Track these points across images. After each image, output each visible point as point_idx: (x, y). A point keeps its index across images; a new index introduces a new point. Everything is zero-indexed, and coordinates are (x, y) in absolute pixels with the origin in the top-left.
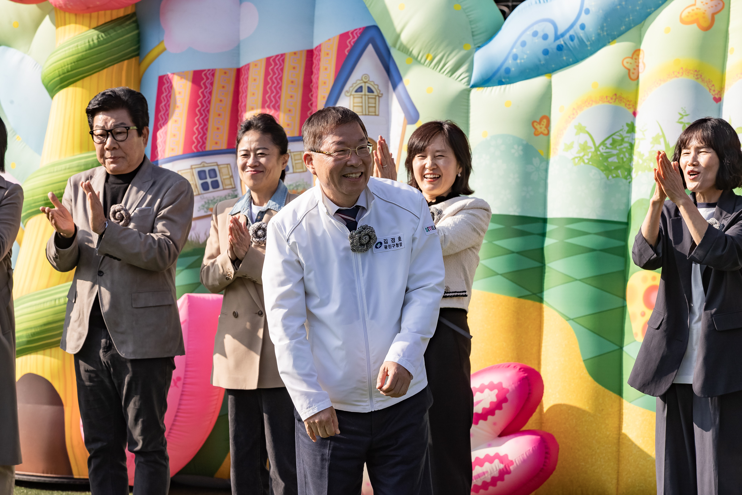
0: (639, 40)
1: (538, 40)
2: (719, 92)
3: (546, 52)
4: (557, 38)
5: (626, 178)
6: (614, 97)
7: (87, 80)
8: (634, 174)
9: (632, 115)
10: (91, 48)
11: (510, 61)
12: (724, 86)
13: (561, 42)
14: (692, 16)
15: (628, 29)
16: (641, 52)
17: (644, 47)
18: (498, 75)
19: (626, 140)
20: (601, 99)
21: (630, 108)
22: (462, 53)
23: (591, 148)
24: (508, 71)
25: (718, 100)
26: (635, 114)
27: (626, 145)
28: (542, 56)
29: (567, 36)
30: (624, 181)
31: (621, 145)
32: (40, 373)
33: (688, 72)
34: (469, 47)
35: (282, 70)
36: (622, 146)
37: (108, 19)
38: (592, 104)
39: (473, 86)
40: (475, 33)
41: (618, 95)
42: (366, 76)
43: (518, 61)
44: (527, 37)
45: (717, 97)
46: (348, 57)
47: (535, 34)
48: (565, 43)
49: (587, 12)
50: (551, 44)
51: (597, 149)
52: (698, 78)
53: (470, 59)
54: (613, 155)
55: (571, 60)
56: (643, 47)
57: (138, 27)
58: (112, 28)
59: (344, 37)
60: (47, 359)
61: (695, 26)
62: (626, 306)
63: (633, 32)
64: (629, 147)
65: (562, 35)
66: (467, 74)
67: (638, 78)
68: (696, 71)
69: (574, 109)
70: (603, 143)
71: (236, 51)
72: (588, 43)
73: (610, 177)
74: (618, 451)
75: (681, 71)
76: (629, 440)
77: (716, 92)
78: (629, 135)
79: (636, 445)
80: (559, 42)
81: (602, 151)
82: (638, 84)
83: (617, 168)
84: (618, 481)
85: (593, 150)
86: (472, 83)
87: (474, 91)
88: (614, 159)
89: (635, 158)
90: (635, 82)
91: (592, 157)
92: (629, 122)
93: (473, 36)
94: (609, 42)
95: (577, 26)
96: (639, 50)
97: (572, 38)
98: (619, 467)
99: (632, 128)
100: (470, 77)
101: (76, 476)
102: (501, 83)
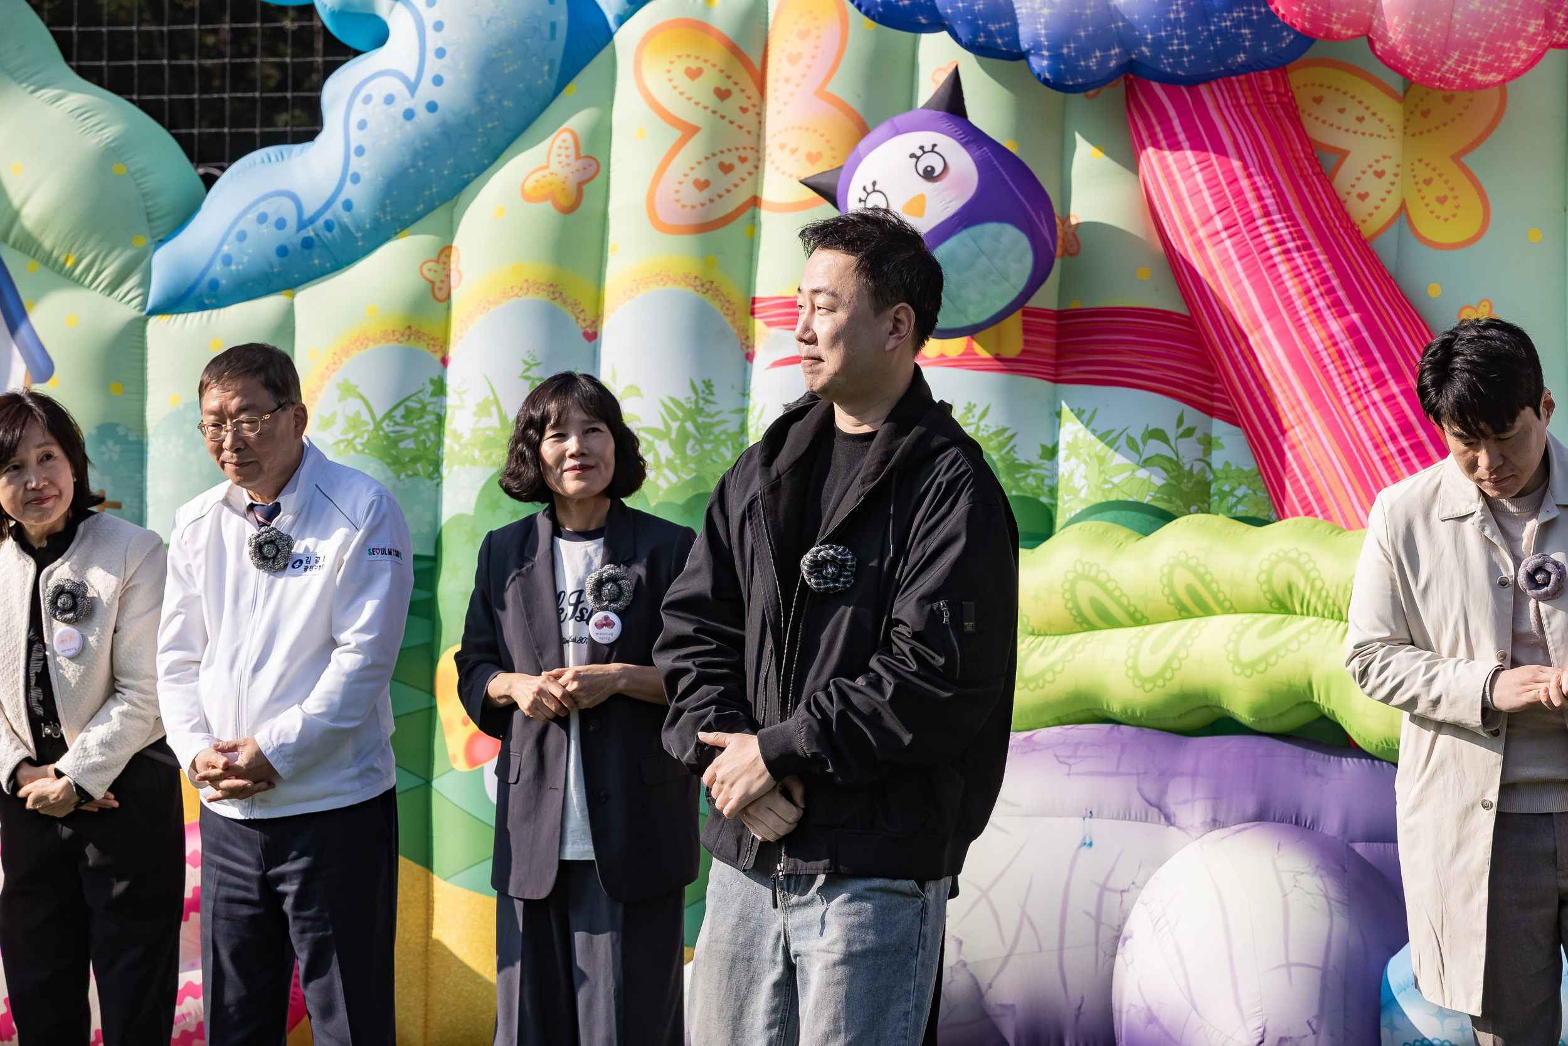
0: (450, 232)
1: (268, 229)
2: (594, 322)
3: (282, 251)
4: (302, 225)
5: (430, 477)
6: (407, 333)
8: (445, 471)
9: (440, 365)
11: (218, 268)
12: (602, 311)
13: (309, 232)
14: (543, 187)
15: (430, 209)
16: (453, 251)
17: (460, 241)
18: (197, 291)
19: (430, 408)
20: (384, 335)
21: (436, 352)
22: (128, 253)
23: (368, 424)
24: (214, 285)
25: (592, 336)
26: (444, 362)
27: (430, 418)
28: (275, 259)
29: (320, 222)
30: (428, 482)
31: (421, 417)
33: (537, 286)
34: (142, 241)
36: (423, 421)
38: (367, 345)
39: (153, 312)
40: (153, 216)
41: (413, 329)
43: (233, 267)
44: (248, 223)
45: (590, 331)
47: (262, 218)
48: (317, 235)
49: (356, 178)
50: (291, 235)
51: (378, 426)
52: (555, 299)
53: (144, 265)
54: (407, 437)
55: (328, 265)
56: (457, 242)
61: (548, 205)
62: (436, 706)
63: (437, 216)
64: (436, 422)
65: (312, 221)
66: (139, 291)
67: (449, 296)
68: (551, 285)
69: (335, 353)
70: (389, 415)
72: (359, 235)
73: (403, 476)
74: (426, 968)
75: (525, 286)
76: (444, 948)
77: (588, 323)
78: (434, 399)
79: (456, 957)
80: (304, 233)
81: (388, 429)
82: (449, 308)
83: (415, 460)
84: (426, 1020)
85: (371, 427)
86: (149, 306)
87: (154, 321)
88: (408, 444)
89: (448, 441)
90: (444, 305)
91: (369, 439)
92: (436, 377)
93: (149, 221)
94: (396, 233)
95: (338, 205)
96: (450, 247)
97: (329, 226)
98: (427, 996)
99: (440, 388)
100: (146, 295)
102: (202, 307)
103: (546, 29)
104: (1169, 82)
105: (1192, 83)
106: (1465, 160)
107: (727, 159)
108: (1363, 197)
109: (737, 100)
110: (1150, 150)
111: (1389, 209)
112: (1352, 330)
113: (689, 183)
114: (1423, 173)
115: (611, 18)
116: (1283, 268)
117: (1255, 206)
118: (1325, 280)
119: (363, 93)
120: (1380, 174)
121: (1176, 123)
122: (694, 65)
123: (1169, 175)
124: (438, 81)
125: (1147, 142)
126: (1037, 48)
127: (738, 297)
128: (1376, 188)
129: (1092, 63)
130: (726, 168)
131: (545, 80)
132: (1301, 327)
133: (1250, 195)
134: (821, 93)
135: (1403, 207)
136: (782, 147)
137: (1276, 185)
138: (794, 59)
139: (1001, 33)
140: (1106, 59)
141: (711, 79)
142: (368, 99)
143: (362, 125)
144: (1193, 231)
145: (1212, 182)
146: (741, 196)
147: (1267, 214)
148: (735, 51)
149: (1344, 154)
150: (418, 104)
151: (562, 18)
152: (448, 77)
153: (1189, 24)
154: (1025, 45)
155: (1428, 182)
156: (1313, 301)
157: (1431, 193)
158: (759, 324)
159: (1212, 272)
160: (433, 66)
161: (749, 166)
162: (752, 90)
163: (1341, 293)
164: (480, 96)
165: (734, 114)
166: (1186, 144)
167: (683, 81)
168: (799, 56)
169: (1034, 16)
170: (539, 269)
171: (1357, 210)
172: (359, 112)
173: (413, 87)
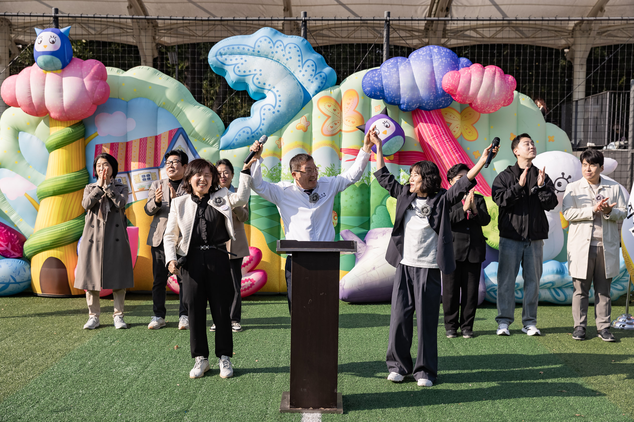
0: (281, 135)
1: (245, 134)
3: (248, 138)
4: (252, 133)
6: (275, 154)
7: (67, 146)
10: (69, 134)
11: (235, 141)
12: (312, 151)
14: (300, 127)
15: (277, 131)
16: (282, 139)
18: (230, 146)
20: (269, 154)
21: (279, 158)
22: (215, 138)
24: (234, 144)
26: (281, 160)
28: (246, 139)
29: (256, 133)
31: (277, 170)
32: (56, 257)
33: (300, 146)
34: (218, 136)
35: (146, 143)
37: (74, 123)
38: (266, 157)
39: (220, 150)
40: (220, 131)
42: (180, 146)
43: (238, 141)
44: (241, 133)
46: (173, 139)
47: (244, 132)
49: (263, 125)
51: (269, 172)
52: (303, 148)
53: (219, 140)
54: (274, 174)
56: (283, 137)
57: (84, 127)
58: (77, 127)
59: (171, 132)
60: (59, 252)
61: (301, 130)
63: (279, 132)
64: (279, 171)
65: (254, 132)
67: (281, 147)
68: (303, 146)
70: (271, 170)
71: (126, 136)
74: (279, 274)
75: (298, 145)
78: (279, 167)
80: (252, 135)
81: (271, 173)
82: (281, 149)
83: (276, 178)
86: (220, 148)
87: (221, 151)
89: (282, 175)
91: (267, 174)
92: (279, 163)
94: (270, 135)
95: (259, 129)
97: (257, 133)
99: (280, 165)
100: (219, 146)
101: (73, 294)
102: (231, 149)
103: (300, 97)
104: (426, 110)
105: (429, 111)
106: (474, 125)
107: (336, 122)
108: (455, 132)
109: (337, 111)
110: (421, 123)
111: (459, 134)
112: (460, 156)
113: (329, 127)
114: (465, 127)
115: (311, 95)
116: (447, 145)
117: (441, 133)
118: (454, 147)
119: (263, 108)
120: (457, 128)
121: (426, 118)
122: (329, 105)
123: (424, 127)
124: (280, 106)
125: (420, 121)
126: (404, 104)
127: (338, 148)
128: (457, 130)
129: (414, 107)
130: (336, 124)
131: (299, 106)
132: (451, 155)
133: (440, 131)
134: (354, 110)
135: (461, 133)
136: (347, 120)
137: (444, 129)
138: (348, 104)
139: (397, 100)
140: (416, 106)
141: (332, 107)
142: (265, 109)
143: (264, 114)
144: (429, 138)
145: (433, 129)
146: (338, 130)
147: (444, 135)
148: (336, 102)
149: (451, 124)
150: (275, 110)
151: (303, 95)
152: (282, 106)
153: (434, 100)
154: (401, 103)
155: (467, 129)
156: (453, 151)
157: (467, 131)
158: (343, 153)
159: (433, 145)
160: (278, 103)
161: (339, 124)
162: (340, 110)
163: (457, 149)
164: (288, 109)
165: (337, 114)
166: (428, 122)
167: (327, 107)
168: (349, 103)
169: (404, 97)
170: (300, 143)
171: (454, 134)
172: (263, 112)
173: (274, 107)
